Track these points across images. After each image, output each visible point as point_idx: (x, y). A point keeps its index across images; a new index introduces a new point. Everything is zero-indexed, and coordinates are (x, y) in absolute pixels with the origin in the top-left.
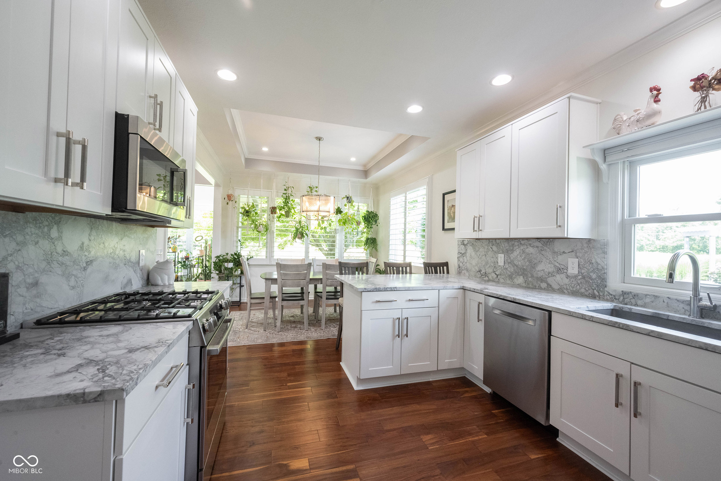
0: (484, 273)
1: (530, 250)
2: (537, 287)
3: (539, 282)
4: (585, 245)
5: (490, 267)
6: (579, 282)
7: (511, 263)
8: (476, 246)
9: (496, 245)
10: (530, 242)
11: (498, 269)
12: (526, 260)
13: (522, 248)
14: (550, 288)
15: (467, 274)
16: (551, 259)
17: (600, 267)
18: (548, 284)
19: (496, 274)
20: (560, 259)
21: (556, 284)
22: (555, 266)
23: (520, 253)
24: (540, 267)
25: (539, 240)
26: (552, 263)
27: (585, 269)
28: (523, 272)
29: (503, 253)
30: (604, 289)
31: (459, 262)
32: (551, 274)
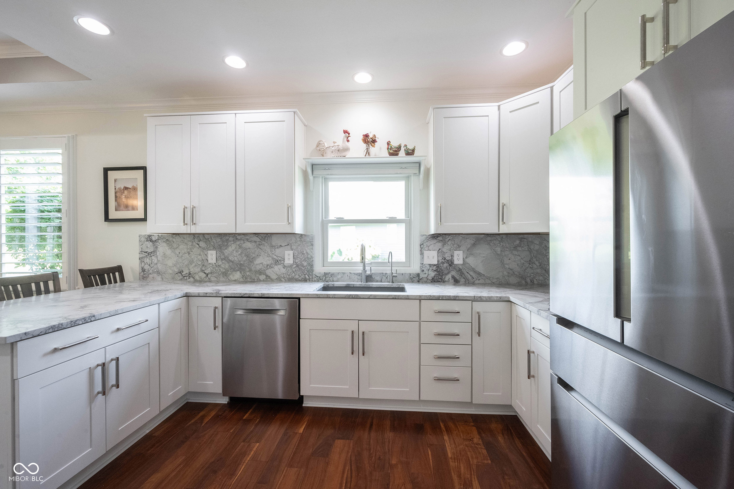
0: (186, 273)
1: (248, 245)
2: (256, 280)
3: (258, 275)
4: (298, 239)
5: (196, 266)
6: (294, 270)
7: (226, 259)
8: (174, 242)
9: (205, 240)
10: (247, 237)
11: (208, 267)
12: (243, 255)
13: (238, 243)
14: (269, 279)
15: (159, 278)
16: (270, 253)
17: (309, 256)
18: (267, 276)
19: (205, 273)
20: (278, 251)
21: (275, 274)
22: (273, 258)
23: (236, 248)
24: (258, 261)
25: (256, 235)
26: (270, 256)
27: (298, 259)
28: (240, 267)
29: (214, 248)
30: (312, 273)
31: (143, 264)
32: (269, 266)
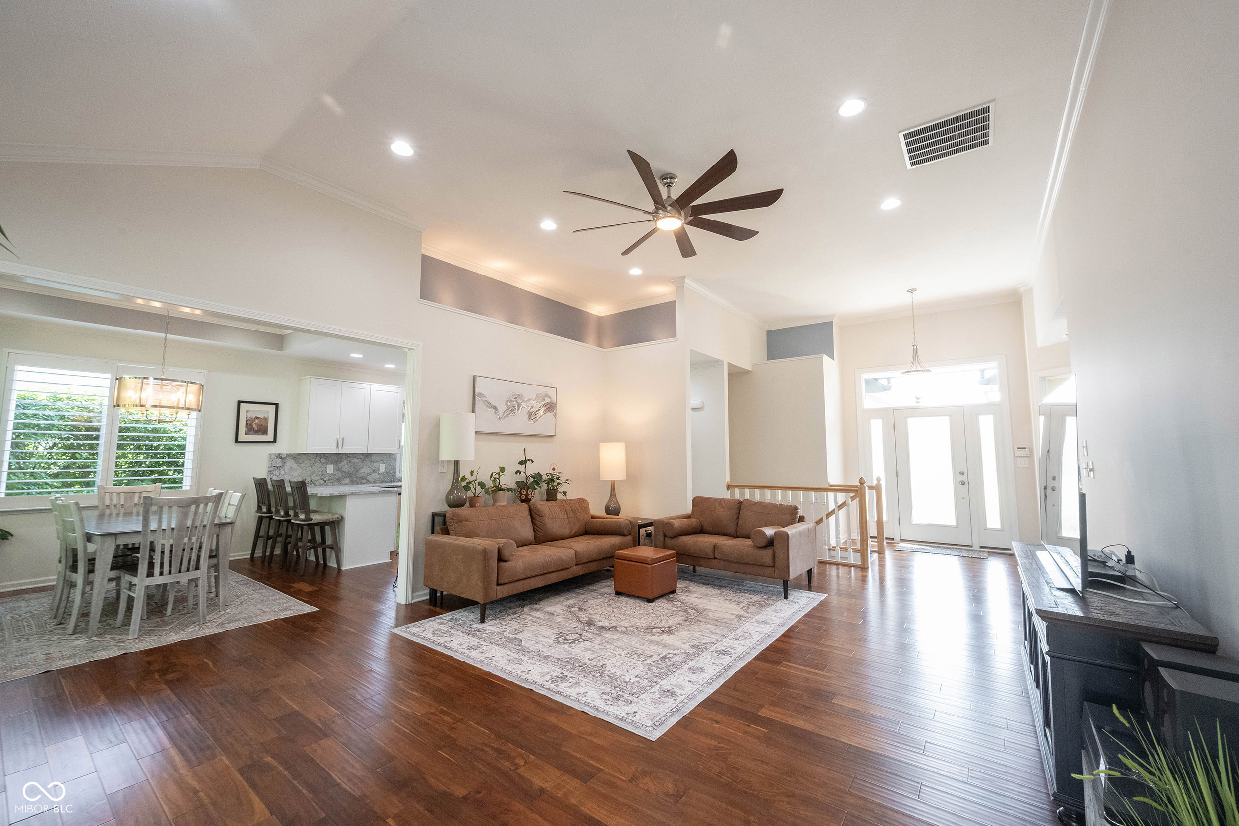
1: (356, 461)
2: (359, 483)
3: (361, 480)
4: (388, 457)
5: (316, 475)
6: (384, 476)
7: (340, 470)
9: (325, 458)
10: (355, 456)
11: (326, 476)
12: (352, 468)
13: (349, 459)
14: (368, 482)
16: (370, 466)
17: (394, 467)
18: (367, 480)
19: (323, 480)
20: (375, 465)
21: (372, 479)
22: (372, 469)
23: (347, 463)
24: (362, 471)
25: (362, 455)
26: (370, 468)
27: (388, 469)
28: (349, 475)
29: (332, 463)
30: (395, 477)
31: (272, 475)
32: (369, 474)
